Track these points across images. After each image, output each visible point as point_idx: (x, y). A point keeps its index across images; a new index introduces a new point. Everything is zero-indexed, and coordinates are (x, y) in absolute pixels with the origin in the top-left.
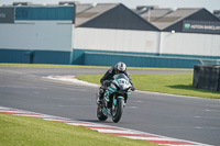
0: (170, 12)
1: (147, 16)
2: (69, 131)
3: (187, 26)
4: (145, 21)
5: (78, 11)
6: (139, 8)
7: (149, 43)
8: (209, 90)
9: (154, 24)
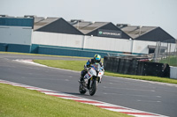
0: (91, 24)
1: (77, 26)
2: (27, 93)
3: (100, 32)
4: (75, 29)
5: (35, 21)
6: (72, 21)
7: (77, 42)
8: (112, 72)
9: (81, 31)
